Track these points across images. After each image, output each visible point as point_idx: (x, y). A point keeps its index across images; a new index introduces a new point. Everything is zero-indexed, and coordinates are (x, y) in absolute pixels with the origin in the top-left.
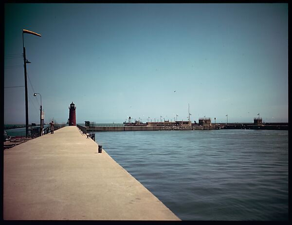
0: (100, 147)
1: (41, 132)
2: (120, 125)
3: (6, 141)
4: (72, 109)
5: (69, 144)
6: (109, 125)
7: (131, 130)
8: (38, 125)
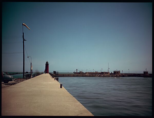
0: (61, 85)
1: (31, 76)
2: (71, 73)
3: (12, 81)
4: (47, 65)
5: (45, 83)
6: (66, 73)
7: (77, 76)
8: (29, 73)
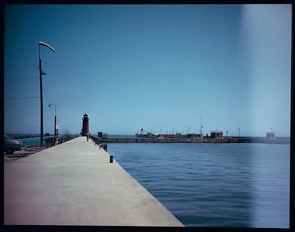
0: (111, 157)
1: (55, 142)
3: (21, 150)
4: (86, 120)
5: (82, 154)
7: (143, 142)
8: (52, 135)
